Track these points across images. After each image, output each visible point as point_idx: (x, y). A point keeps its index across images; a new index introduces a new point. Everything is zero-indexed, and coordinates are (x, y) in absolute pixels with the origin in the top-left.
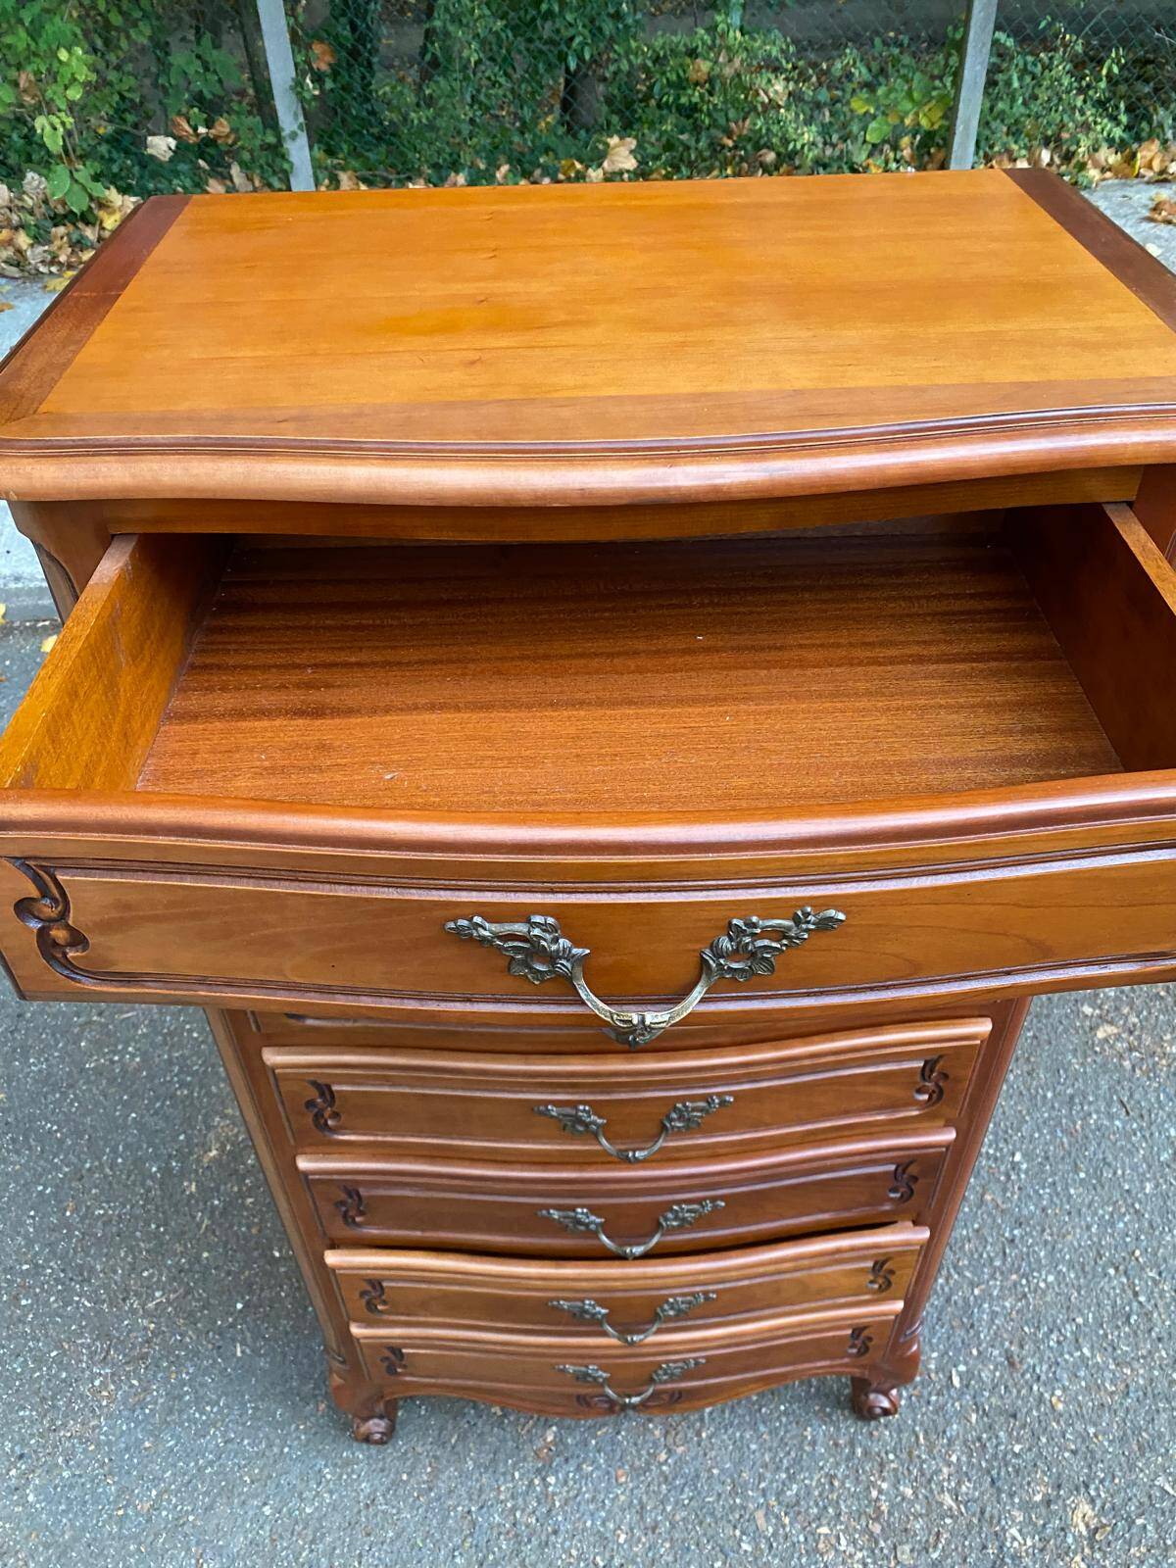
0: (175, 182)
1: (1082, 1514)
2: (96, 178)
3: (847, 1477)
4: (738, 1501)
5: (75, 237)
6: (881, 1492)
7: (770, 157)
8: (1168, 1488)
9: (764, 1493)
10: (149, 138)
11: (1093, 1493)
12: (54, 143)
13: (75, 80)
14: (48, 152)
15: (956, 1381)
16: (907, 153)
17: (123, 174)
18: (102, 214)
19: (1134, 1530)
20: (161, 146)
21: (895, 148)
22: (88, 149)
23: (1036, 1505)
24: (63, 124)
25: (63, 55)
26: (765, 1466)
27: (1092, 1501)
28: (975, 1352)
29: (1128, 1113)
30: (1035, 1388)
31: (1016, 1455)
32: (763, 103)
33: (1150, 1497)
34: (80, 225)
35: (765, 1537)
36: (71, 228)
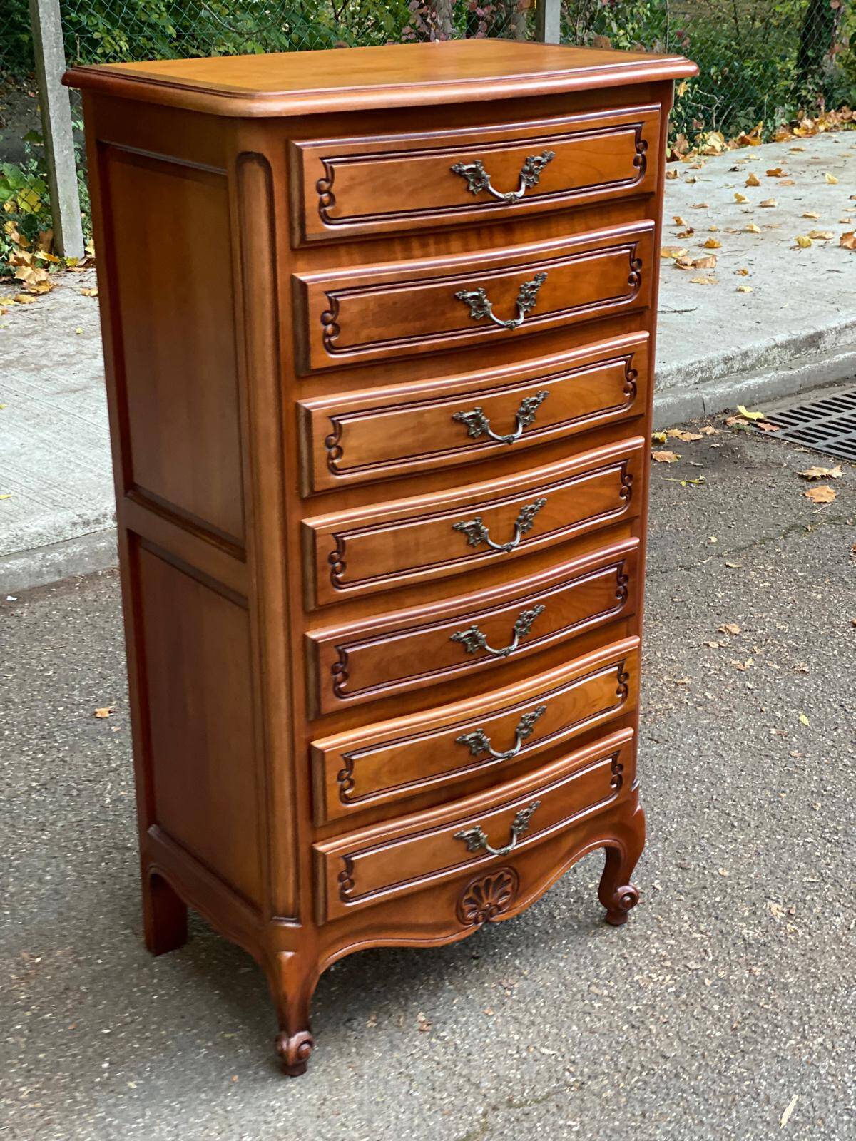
1: (776, 909)
3: (630, 952)
4: (574, 989)
6: (657, 949)
8: (811, 880)
9: (587, 979)
11: (774, 898)
15: (658, 887)
19: (808, 903)
23: (747, 917)
26: (577, 969)
27: (777, 902)
28: (657, 872)
29: (658, 742)
30: (706, 872)
31: (720, 902)
33: (805, 888)
35: (606, 996)
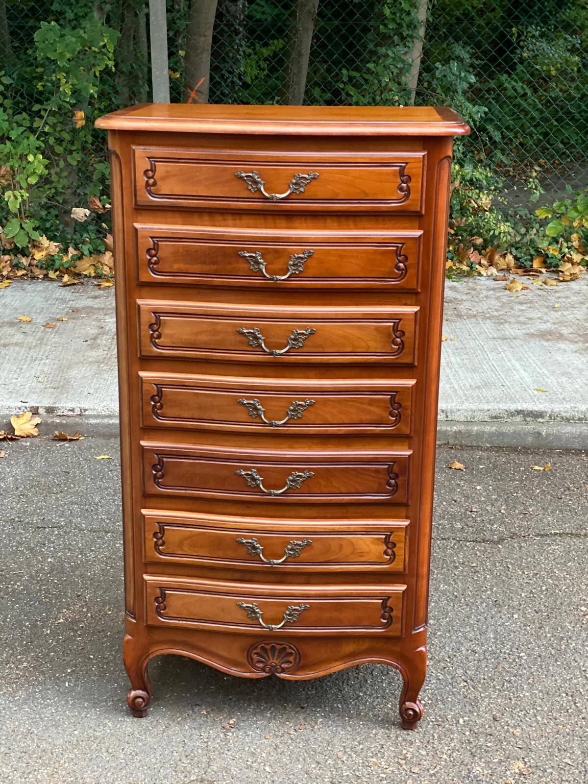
0: (85, 235)
2: (35, 229)
5: (14, 262)
7: (479, 241)
10: (74, 209)
12: (14, 206)
13: (34, 173)
14: (9, 212)
16: (576, 244)
17: (53, 228)
18: (34, 251)
20: (80, 213)
21: (568, 240)
22: (34, 213)
24: (22, 196)
25: (31, 158)
32: (473, 208)
34: (19, 256)
36: (13, 257)
